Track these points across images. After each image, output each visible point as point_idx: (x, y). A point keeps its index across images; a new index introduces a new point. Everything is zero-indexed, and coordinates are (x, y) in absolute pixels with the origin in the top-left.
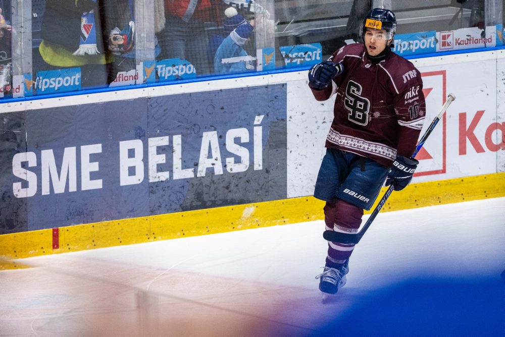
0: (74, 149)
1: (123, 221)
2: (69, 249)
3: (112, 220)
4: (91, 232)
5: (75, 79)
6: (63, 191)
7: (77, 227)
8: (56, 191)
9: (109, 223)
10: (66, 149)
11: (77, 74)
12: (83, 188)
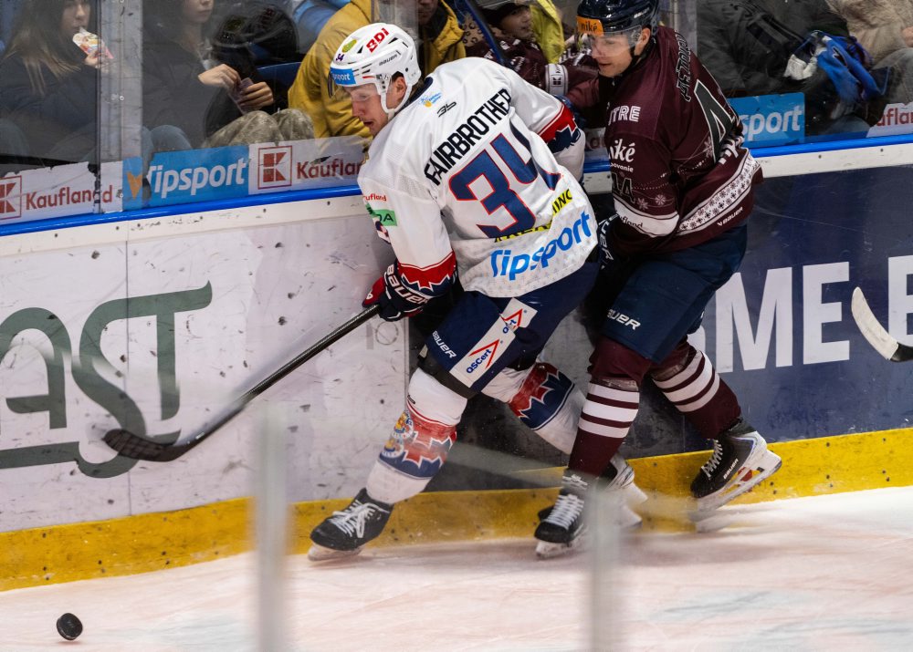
0: (787, 272)
1: (893, 433)
2: (775, 492)
3: (870, 430)
4: (825, 458)
5: (791, 118)
6: (762, 365)
7: (792, 445)
8: (748, 366)
9: (862, 438)
10: (770, 272)
11: (797, 108)
12: (808, 359)
